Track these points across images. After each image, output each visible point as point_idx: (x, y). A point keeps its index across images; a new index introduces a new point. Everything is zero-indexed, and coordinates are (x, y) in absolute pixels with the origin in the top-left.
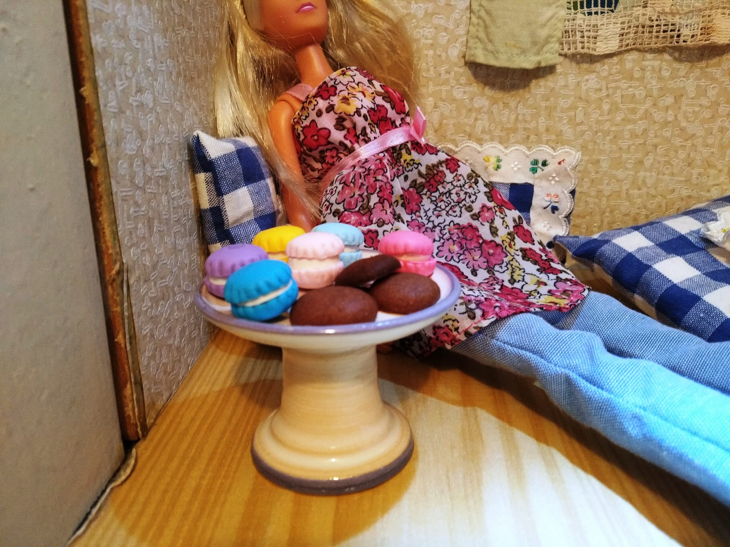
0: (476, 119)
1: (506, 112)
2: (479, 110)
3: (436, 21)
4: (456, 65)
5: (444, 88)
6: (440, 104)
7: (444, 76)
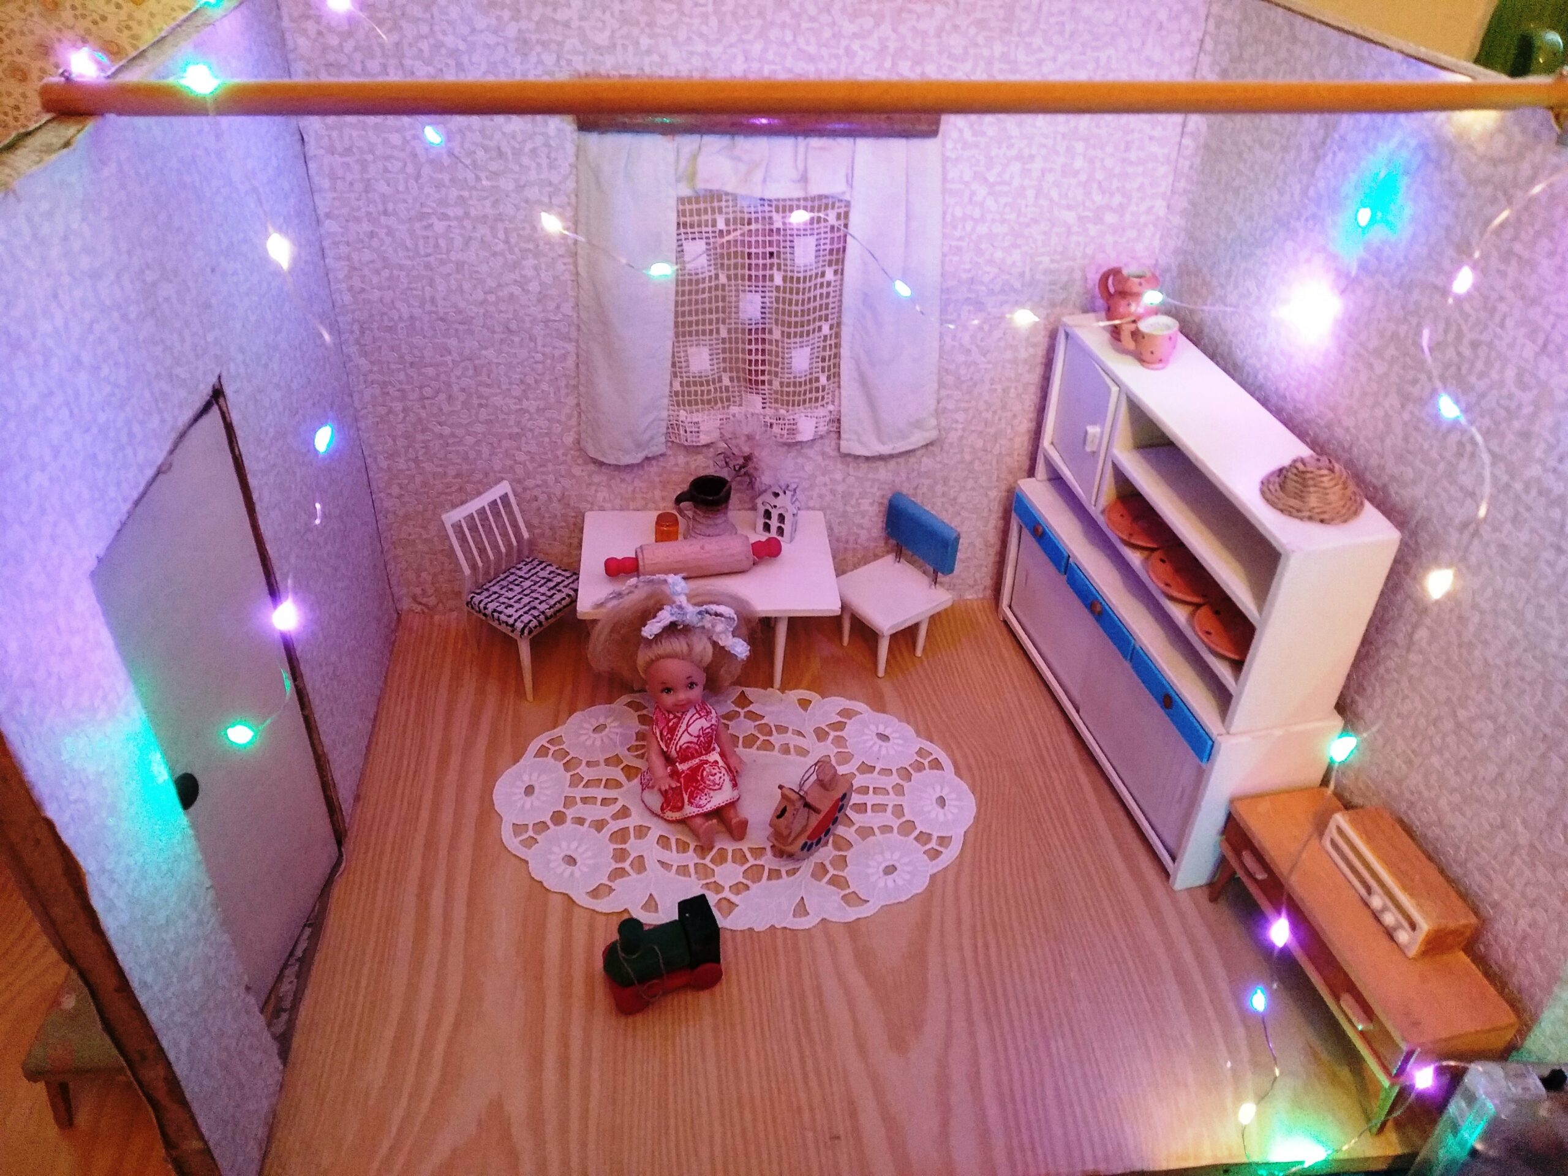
0: (596, 491)
1: (623, 486)
2: (598, 484)
3: (548, 414)
4: (571, 449)
5: (562, 467)
6: (561, 480)
7: (562, 458)
